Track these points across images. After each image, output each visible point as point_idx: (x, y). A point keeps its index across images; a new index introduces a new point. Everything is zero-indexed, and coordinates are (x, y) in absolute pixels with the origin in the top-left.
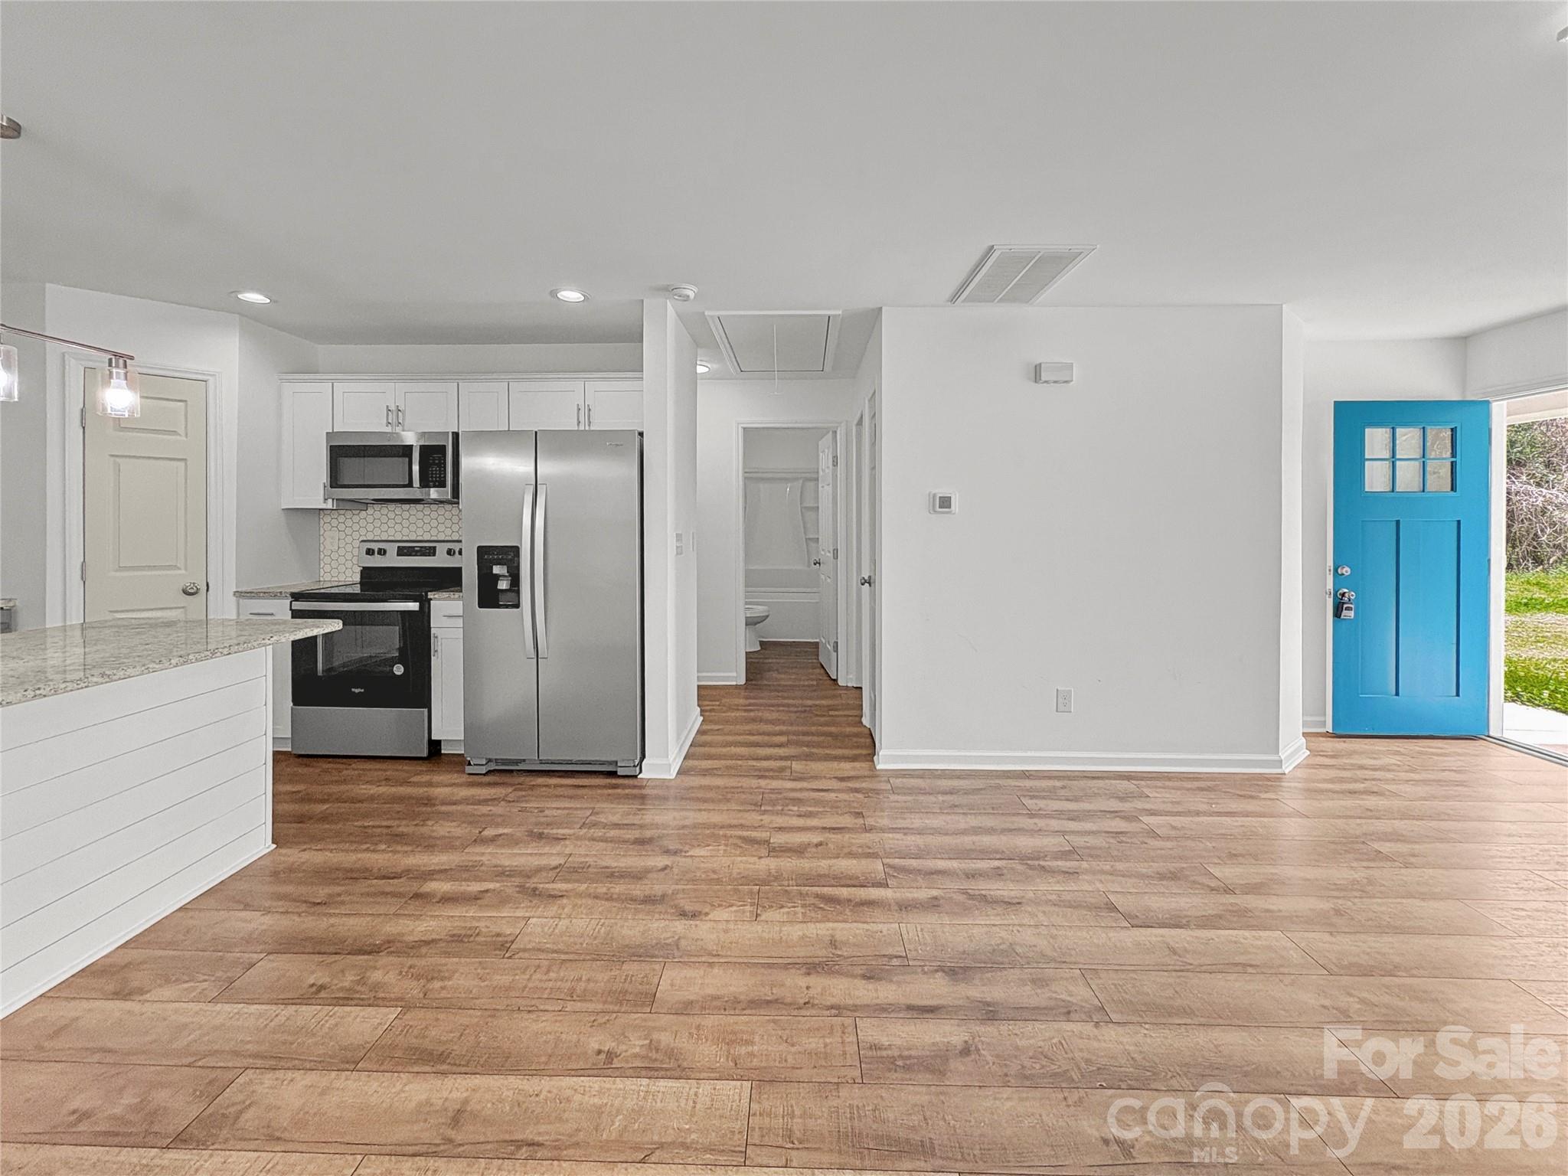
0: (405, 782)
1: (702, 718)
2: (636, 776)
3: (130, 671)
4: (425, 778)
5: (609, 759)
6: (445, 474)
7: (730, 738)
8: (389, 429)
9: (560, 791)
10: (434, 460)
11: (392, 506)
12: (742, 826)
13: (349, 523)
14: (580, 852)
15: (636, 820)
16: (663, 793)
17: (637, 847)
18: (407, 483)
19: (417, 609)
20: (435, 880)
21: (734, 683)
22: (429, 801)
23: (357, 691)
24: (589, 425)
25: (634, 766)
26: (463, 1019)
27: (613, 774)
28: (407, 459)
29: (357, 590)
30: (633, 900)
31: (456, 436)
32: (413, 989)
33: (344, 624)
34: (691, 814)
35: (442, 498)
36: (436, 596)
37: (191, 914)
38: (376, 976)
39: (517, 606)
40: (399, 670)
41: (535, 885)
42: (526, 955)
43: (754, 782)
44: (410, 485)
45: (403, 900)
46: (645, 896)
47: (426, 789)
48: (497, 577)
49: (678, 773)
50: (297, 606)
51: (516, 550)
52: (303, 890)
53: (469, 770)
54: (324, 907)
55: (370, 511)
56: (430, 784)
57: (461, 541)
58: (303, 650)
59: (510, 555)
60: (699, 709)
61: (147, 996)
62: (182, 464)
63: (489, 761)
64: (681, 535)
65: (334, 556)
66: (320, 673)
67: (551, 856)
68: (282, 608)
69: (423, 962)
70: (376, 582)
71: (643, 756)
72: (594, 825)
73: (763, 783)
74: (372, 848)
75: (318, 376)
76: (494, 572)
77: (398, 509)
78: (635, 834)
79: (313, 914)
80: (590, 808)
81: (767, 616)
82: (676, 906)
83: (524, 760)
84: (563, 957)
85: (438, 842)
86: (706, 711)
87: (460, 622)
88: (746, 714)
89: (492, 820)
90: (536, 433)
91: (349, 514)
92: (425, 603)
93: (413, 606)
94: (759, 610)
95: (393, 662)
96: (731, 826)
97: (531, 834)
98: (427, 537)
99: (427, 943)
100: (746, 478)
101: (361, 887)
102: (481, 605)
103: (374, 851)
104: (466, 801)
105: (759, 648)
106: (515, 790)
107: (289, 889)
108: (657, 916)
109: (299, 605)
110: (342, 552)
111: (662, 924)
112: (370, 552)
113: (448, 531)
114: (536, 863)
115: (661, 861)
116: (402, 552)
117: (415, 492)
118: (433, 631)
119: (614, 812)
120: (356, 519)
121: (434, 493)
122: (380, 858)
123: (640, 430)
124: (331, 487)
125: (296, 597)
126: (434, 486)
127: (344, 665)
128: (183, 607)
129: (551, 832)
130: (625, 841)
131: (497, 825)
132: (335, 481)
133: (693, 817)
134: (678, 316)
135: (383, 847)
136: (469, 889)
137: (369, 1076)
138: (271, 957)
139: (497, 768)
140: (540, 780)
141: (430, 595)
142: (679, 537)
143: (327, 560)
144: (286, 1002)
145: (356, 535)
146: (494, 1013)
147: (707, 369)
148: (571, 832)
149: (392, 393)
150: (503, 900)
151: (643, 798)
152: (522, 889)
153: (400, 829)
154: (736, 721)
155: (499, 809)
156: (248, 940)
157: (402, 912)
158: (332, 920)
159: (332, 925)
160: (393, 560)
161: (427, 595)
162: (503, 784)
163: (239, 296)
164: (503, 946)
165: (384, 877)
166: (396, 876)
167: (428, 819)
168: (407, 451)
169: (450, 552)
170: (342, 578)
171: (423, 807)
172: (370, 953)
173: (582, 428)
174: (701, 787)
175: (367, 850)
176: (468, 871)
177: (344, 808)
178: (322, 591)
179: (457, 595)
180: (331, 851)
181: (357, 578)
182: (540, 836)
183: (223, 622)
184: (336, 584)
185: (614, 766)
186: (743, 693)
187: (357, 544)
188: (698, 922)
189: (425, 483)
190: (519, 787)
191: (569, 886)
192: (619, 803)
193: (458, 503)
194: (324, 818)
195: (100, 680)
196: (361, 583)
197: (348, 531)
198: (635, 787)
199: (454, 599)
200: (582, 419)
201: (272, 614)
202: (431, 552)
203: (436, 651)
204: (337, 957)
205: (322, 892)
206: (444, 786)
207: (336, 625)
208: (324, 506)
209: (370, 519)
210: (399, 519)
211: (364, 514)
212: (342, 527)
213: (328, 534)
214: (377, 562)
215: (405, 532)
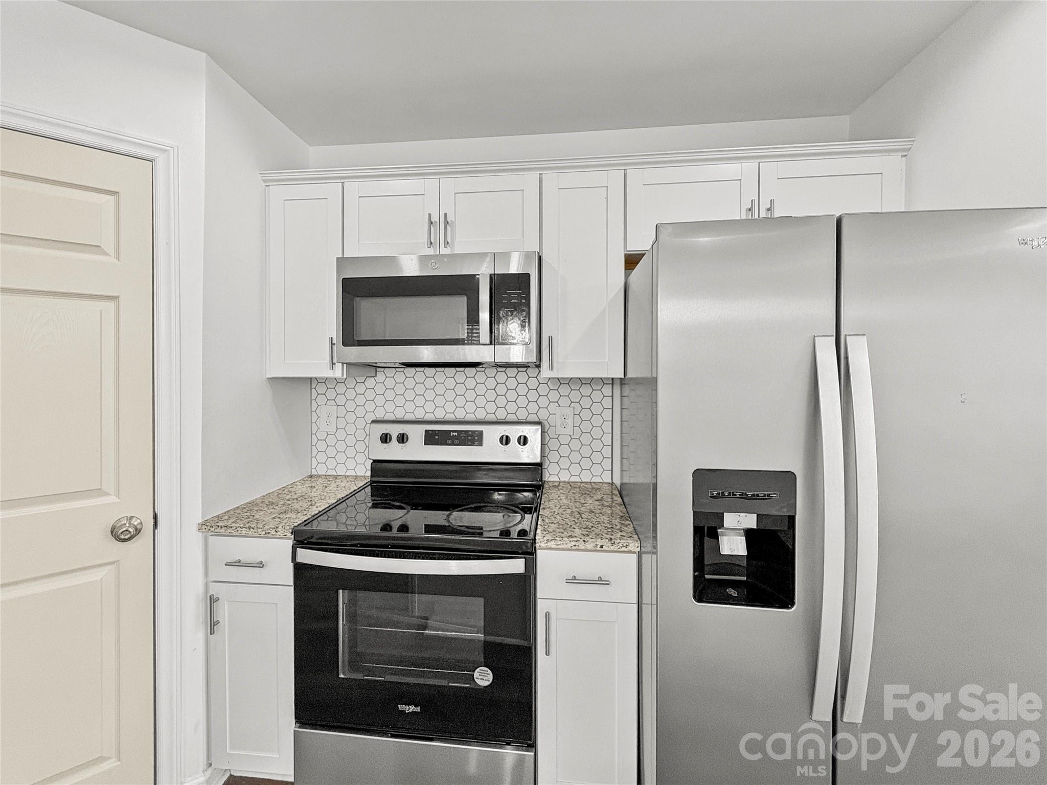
6: (528, 320)
13: (354, 395)
23: (411, 709)
28: (465, 299)
36: (551, 544)
40: (483, 677)
55: (380, 376)
65: (332, 441)
66: (343, 673)
70: (393, 482)
90: (839, 222)
91: (357, 384)
110: (341, 435)
112: (386, 438)
116: (432, 438)
120: (360, 388)
124: (345, 344)
128: (113, 563)
132: (350, 337)
143: (322, 446)
145: (360, 412)
160: (418, 451)
168: (464, 285)
169: (504, 440)
181: (367, 477)
187: (363, 424)
196: (373, 483)
197: (351, 407)
202: (474, 439)
208: (328, 373)
209: (380, 389)
210: (420, 389)
211: (370, 382)
212: (341, 400)
213: (323, 411)
214: (394, 452)
215: (430, 407)
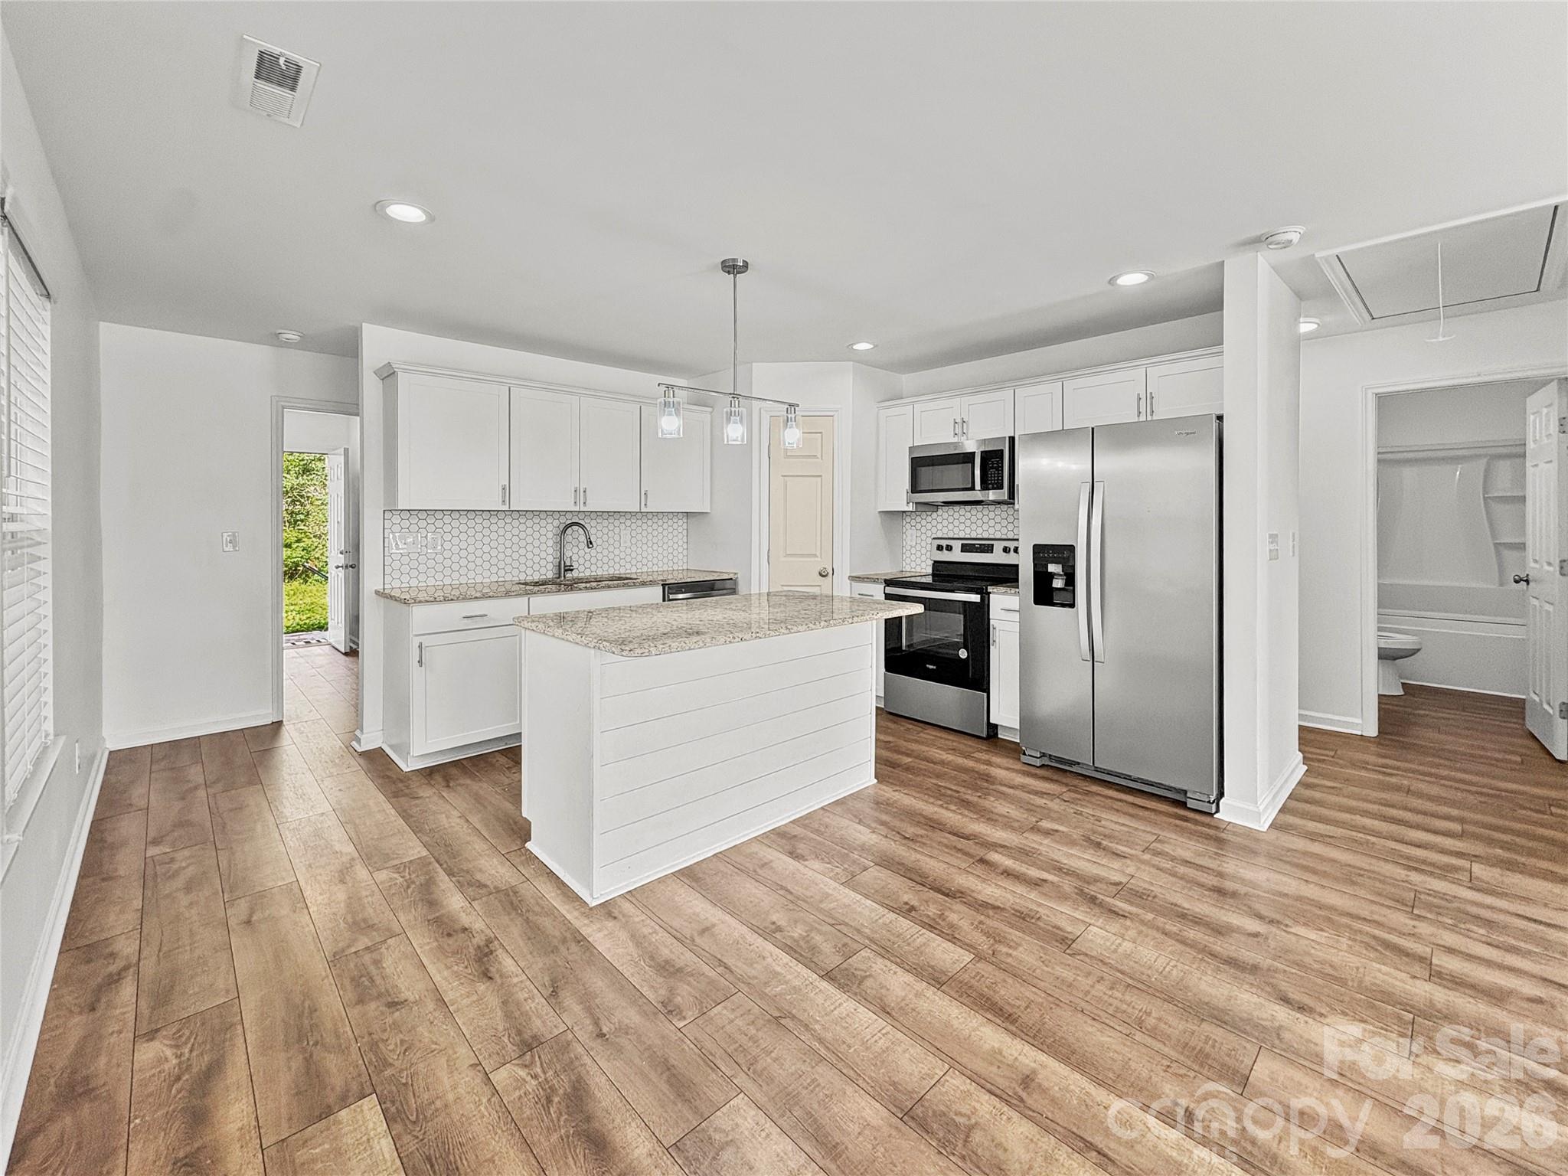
0: (968, 756)
1: (1306, 768)
2: (1211, 815)
3: (800, 628)
4: (985, 756)
5: (1178, 786)
6: (1002, 477)
7: (1354, 803)
8: (955, 440)
9: (1117, 805)
10: (993, 464)
11: (957, 508)
12: (1378, 924)
13: (924, 522)
14: (1145, 878)
15: (1213, 864)
16: (1248, 844)
17: (1215, 895)
18: (970, 486)
19: (979, 600)
20: (996, 851)
21: (1359, 733)
22: (987, 778)
23: (931, 667)
24: (1152, 415)
25: (1209, 802)
26: (1028, 992)
27: (1183, 805)
28: (970, 465)
29: (929, 580)
30: (1214, 955)
31: (1012, 439)
32: (984, 944)
33: (925, 609)
34: (1294, 883)
35: (1001, 498)
36: (995, 590)
37: (828, 814)
38: (953, 917)
39: (1072, 605)
40: (963, 654)
41: (1095, 894)
42: (1087, 960)
43: (1401, 873)
44: (973, 488)
45: (971, 860)
46: (1228, 957)
47: (986, 767)
48: (1052, 576)
49: (1270, 826)
50: (889, 590)
51: (1071, 549)
52: (897, 823)
53: (1023, 758)
54: (911, 843)
55: (940, 512)
56: (989, 763)
57: (1017, 540)
58: (892, 626)
59: (1065, 554)
60: (1301, 755)
61: (806, 863)
62: (819, 479)
63: (1043, 755)
64: (1277, 535)
65: (913, 551)
66: (904, 648)
67: (1112, 870)
68: (878, 591)
69: (988, 922)
70: (945, 575)
71: (1221, 794)
72: (1158, 853)
73: (1415, 877)
74: (945, 806)
75: (903, 401)
76: (1049, 570)
77: (962, 510)
78: (1211, 881)
79: (904, 845)
80: (1155, 834)
81: (1419, 650)
82: (1273, 986)
83: (1079, 763)
84: (1130, 981)
85: (1000, 819)
86: (1312, 760)
87: (1016, 617)
88: (1381, 777)
89: (1048, 814)
90: (1093, 429)
91: (924, 515)
92: (985, 595)
93: (975, 598)
94: (1400, 641)
95: (957, 646)
96: (1358, 918)
97: (1088, 839)
98: (985, 535)
99: (995, 908)
100: (1379, 461)
101: (939, 836)
102: (1037, 602)
103: (947, 808)
104: (1022, 787)
105: (1403, 693)
106: (1069, 790)
107: (884, 817)
108: (1246, 987)
109: (890, 590)
110: (918, 547)
111: (1255, 999)
112: (940, 548)
113: (1004, 531)
114: (1095, 872)
115: (1253, 925)
116: (965, 548)
117: (977, 495)
118: (992, 622)
119: (1183, 846)
120: (929, 519)
121: (992, 495)
122: (951, 816)
123: (1219, 413)
124: (912, 492)
125: (889, 583)
126: (993, 489)
127: (919, 643)
128: (819, 586)
129: (1110, 844)
130: (1202, 885)
131: (1053, 820)
132: (915, 488)
133: (1292, 885)
134: (1273, 268)
135: (953, 807)
136: (1029, 872)
137: (951, 1001)
138: (877, 868)
139: (1050, 764)
140: (1095, 788)
141: (990, 589)
142: (1273, 538)
143: (908, 554)
144: (892, 909)
145: (929, 533)
146: (1058, 1003)
147: (1316, 326)
148: (1133, 852)
149: (959, 406)
150: (1063, 897)
151: (1220, 842)
152: (1081, 892)
153: (967, 797)
154: (1363, 783)
155: (1055, 805)
156: (863, 848)
157: (969, 870)
158: (918, 856)
159: (918, 861)
160: (957, 556)
161: (987, 589)
162: (1057, 781)
163: (854, 347)
164: (1065, 942)
165: (954, 834)
166: (967, 838)
167: (989, 795)
168: (969, 458)
169: (1006, 550)
170: (918, 569)
171: (983, 782)
172: (947, 895)
173: (1143, 418)
174: (1305, 854)
175: (941, 806)
176: (1025, 854)
177: (923, 765)
178: (908, 579)
179: (1013, 591)
180: (915, 798)
181: (930, 570)
182: (1098, 845)
183: (842, 599)
184: (913, 574)
185: (1182, 796)
186: (1373, 748)
187: (929, 540)
188: (1310, 1021)
189: (985, 486)
190: (1073, 789)
191: (1134, 909)
192: (1190, 839)
193: (1014, 504)
194: (908, 769)
195: (786, 632)
196: (934, 575)
197: (924, 530)
198: (1209, 826)
199: (1011, 594)
200: (1143, 410)
201: (872, 596)
202: (989, 549)
203: (994, 641)
204: (922, 888)
205: (911, 830)
206: (1002, 769)
207: (919, 609)
208: (906, 509)
209: (939, 519)
210: (962, 519)
211: (934, 515)
212: (919, 526)
213: (909, 532)
214: (945, 556)
215: (968, 530)
